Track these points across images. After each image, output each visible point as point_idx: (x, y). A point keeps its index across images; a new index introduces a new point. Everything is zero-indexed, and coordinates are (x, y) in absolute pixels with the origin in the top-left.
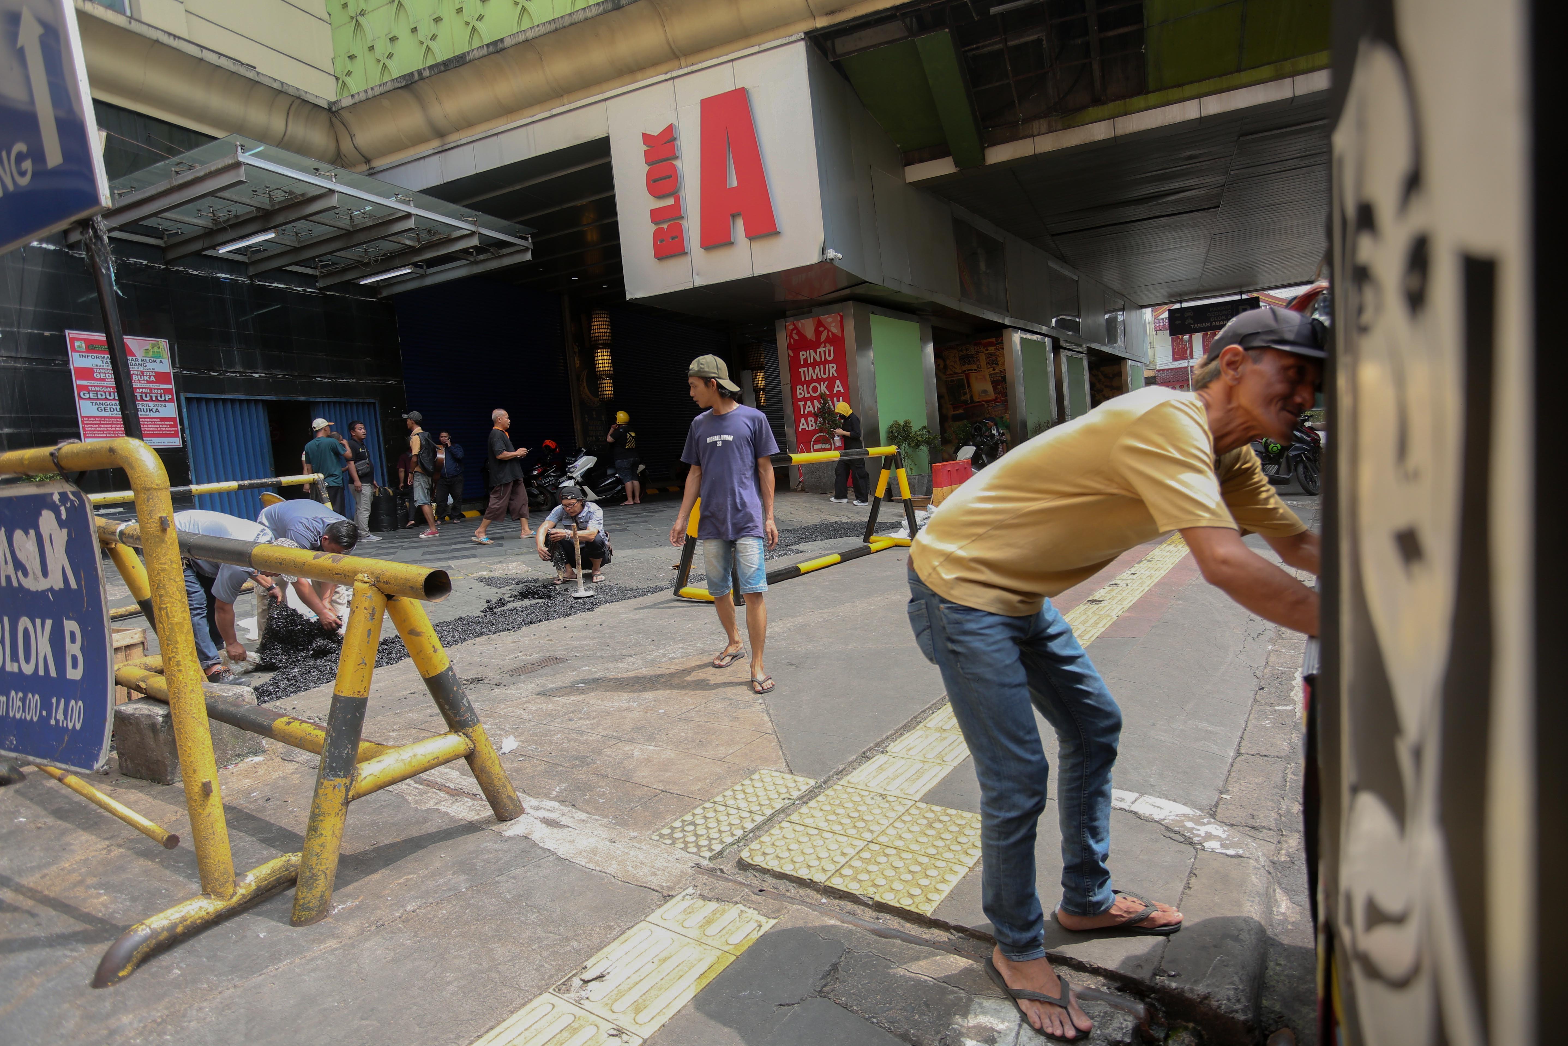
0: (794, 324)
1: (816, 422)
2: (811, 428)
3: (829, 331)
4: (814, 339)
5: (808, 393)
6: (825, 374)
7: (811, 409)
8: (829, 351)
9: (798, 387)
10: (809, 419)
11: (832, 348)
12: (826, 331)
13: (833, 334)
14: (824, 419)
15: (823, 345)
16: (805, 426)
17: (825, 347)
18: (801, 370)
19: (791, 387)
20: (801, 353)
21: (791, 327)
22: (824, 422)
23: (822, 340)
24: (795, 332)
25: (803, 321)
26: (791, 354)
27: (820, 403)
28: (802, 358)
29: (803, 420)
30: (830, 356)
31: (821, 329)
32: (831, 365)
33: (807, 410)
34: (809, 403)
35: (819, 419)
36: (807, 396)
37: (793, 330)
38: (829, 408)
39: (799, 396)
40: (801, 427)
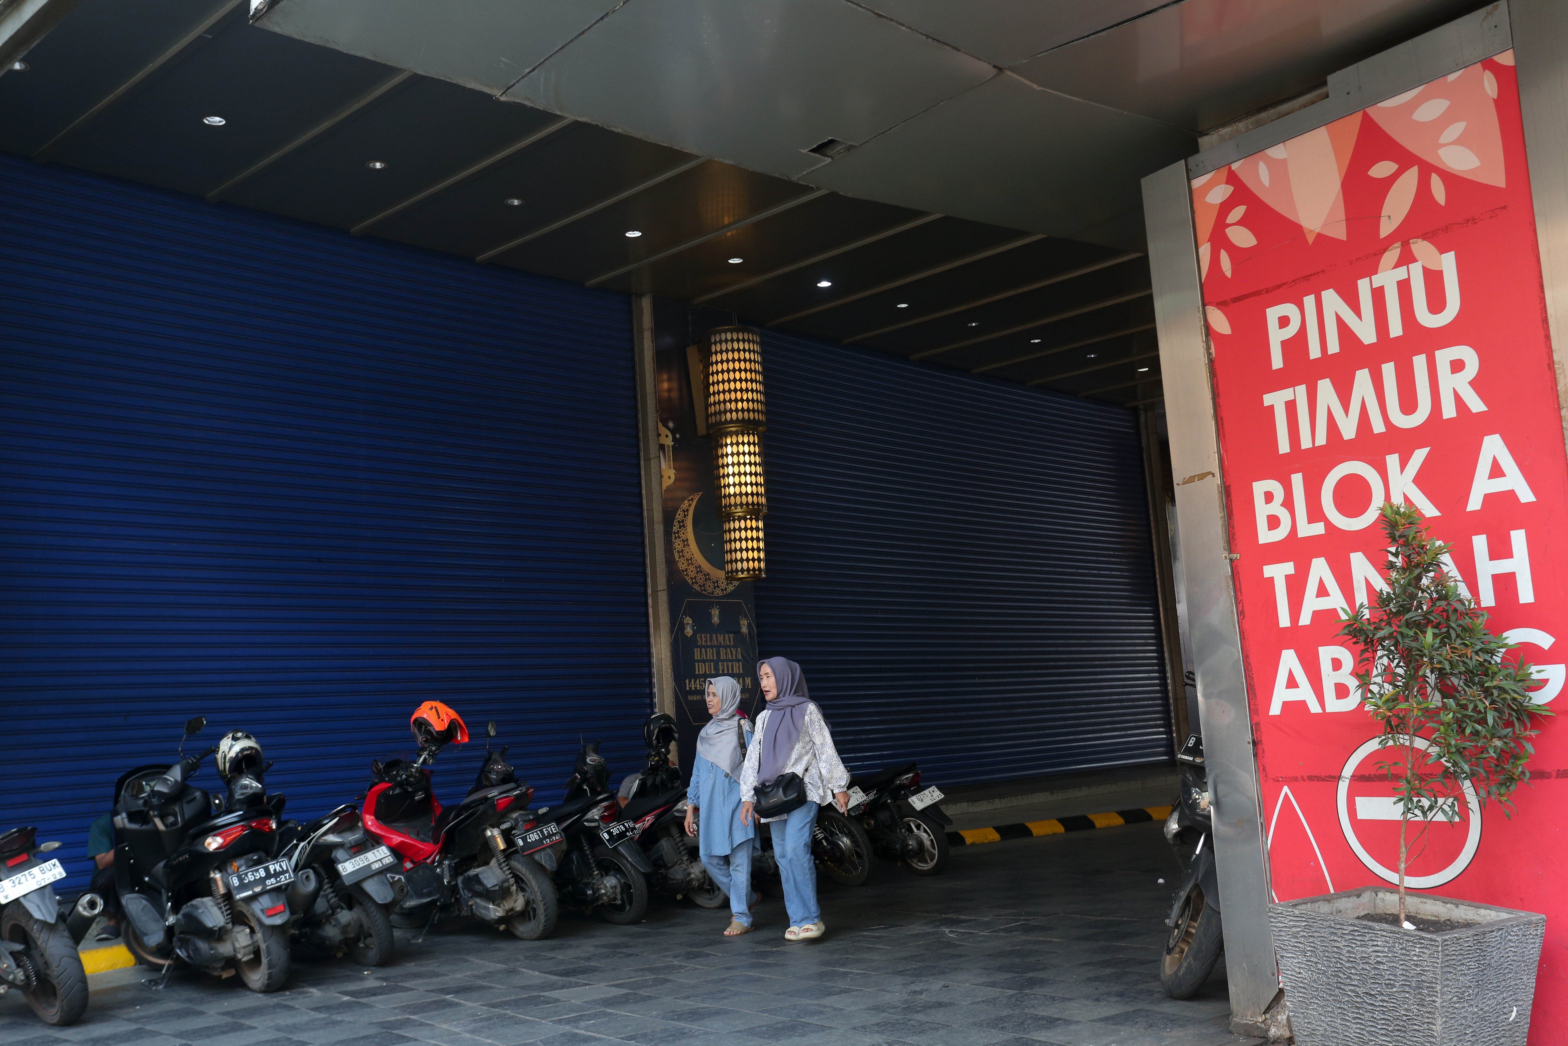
0: (1232, 179)
1: (1362, 674)
2: (1334, 705)
3: (1427, 169)
4: (1340, 233)
5: (1315, 513)
6: (1408, 405)
7: (1336, 600)
8: (1434, 280)
9: (1259, 488)
10: (1326, 653)
11: (1448, 263)
12: (1411, 177)
13: (1450, 179)
14: (1411, 658)
15: (1392, 254)
16: (1304, 692)
17: (1407, 258)
18: (1276, 400)
19: (1227, 491)
20: (1273, 314)
21: (1219, 194)
22: (1414, 676)
23: (1386, 228)
24: (1238, 212)
25: (1277, 152)
26: (1220, 322)
27: (1385, 568)
28: (1277, 336)
29: (1289, 660)
30: (1436, 304)
31: (1382, 169)
32: (1444, 357)
33: (1311, 604)
34: (1320, 568)
35: (1382, 661)
36: (1308, 530)
37: (1226, 207)
38: (1444, 594)
39: (1265, 536)
40: (1281, 695)
